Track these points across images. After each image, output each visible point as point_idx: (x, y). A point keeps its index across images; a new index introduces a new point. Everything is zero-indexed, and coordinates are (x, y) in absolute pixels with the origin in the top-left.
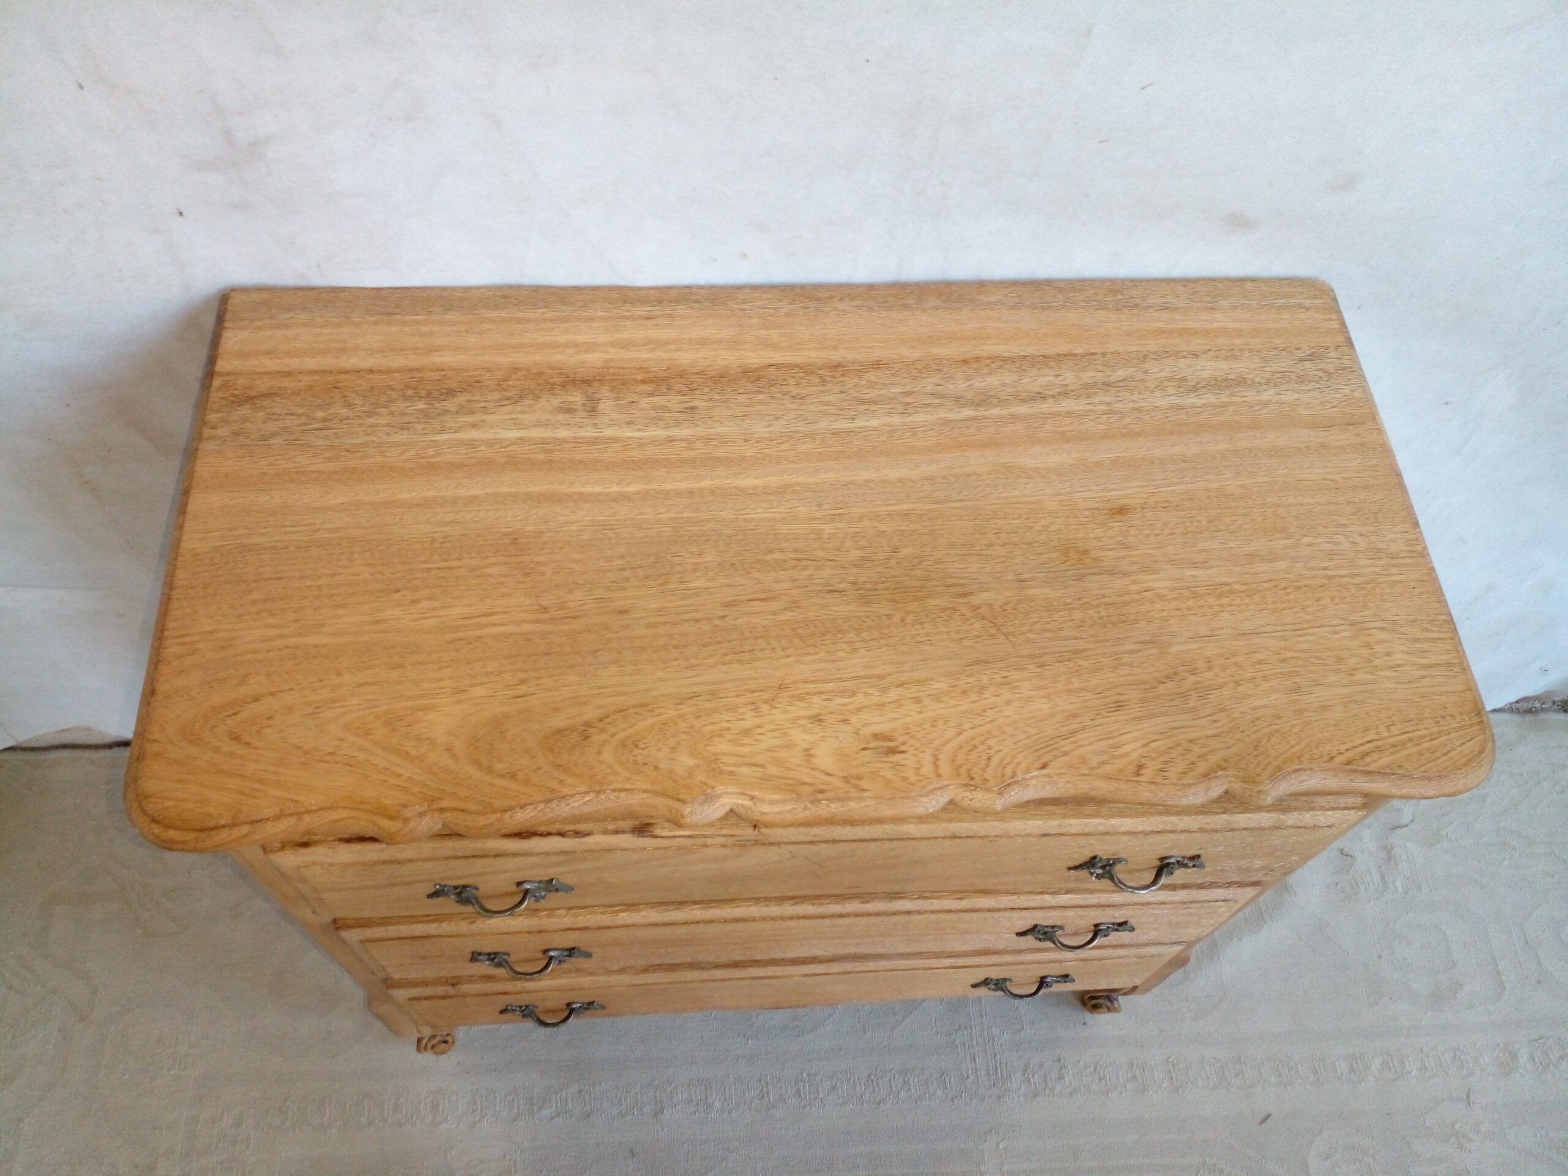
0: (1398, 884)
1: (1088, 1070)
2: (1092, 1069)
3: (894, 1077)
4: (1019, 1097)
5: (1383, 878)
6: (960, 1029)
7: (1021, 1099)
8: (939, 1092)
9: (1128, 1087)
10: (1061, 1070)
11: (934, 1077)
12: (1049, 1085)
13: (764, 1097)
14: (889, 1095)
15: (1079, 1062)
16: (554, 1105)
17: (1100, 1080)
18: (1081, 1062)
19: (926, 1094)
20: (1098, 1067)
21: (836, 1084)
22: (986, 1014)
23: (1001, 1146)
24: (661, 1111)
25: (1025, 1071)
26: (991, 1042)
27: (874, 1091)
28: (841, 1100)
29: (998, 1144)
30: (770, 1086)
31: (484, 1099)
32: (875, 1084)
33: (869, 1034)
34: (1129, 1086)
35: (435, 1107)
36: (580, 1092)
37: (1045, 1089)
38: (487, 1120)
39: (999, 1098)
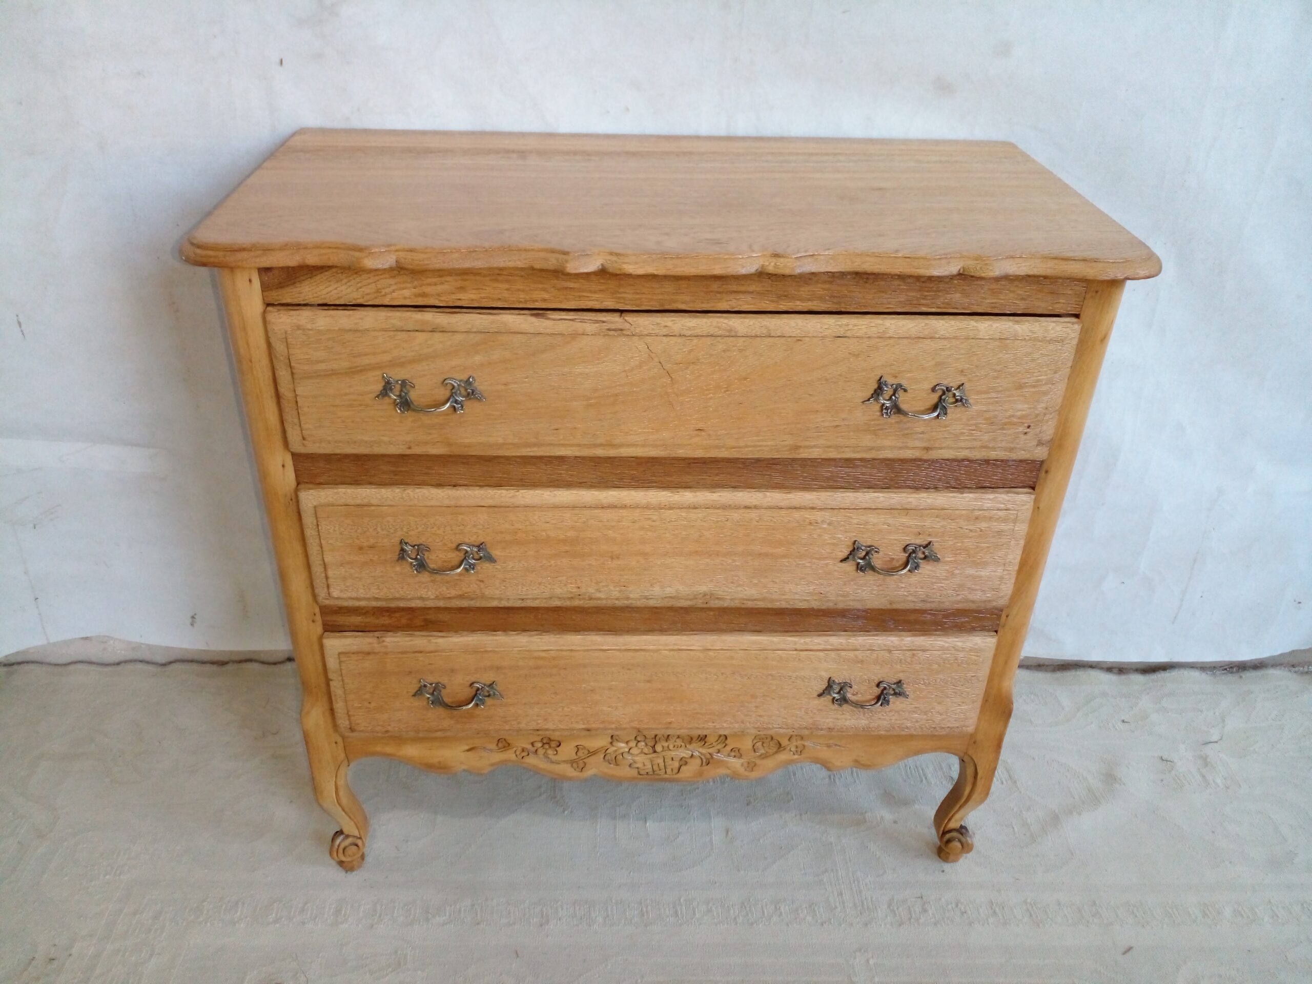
0: (1219, 781)
1: (950, 907)
2: (954, 905)
3: (766, 905)
4: (885, 924)
5: (1204, 777)
6: (826, 871)
7: (888, 926)
8: (809, 919)
9: (989, 920)
10: (924, 904)
11: (804, 906)
12: (914, 916)
13: (643, 915)
14: (762, 918)
15: (940, 899)
16: (447, 914)
17: (962, 913)
18: (943, 899)
19: (796, 919)
20: (959, 905)
21: (711, 908)
22: (850, 861)
23: (871, 962)
24: (547, 922)
25: (889, 905)
26: (856, 882)
27: (748, 915)
28: (715, 920)
29: (868, 961)
30: (649, 908)
31: (383, 907)
32: (748, 909)
33: (742, 872)
34: (991, 920)
35: (338, 912)
36: (473, 905)
37: (910, 919)
38: (385, 923)
39: (866, 925)
